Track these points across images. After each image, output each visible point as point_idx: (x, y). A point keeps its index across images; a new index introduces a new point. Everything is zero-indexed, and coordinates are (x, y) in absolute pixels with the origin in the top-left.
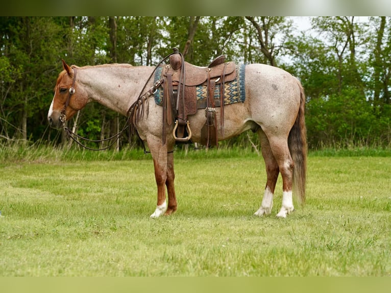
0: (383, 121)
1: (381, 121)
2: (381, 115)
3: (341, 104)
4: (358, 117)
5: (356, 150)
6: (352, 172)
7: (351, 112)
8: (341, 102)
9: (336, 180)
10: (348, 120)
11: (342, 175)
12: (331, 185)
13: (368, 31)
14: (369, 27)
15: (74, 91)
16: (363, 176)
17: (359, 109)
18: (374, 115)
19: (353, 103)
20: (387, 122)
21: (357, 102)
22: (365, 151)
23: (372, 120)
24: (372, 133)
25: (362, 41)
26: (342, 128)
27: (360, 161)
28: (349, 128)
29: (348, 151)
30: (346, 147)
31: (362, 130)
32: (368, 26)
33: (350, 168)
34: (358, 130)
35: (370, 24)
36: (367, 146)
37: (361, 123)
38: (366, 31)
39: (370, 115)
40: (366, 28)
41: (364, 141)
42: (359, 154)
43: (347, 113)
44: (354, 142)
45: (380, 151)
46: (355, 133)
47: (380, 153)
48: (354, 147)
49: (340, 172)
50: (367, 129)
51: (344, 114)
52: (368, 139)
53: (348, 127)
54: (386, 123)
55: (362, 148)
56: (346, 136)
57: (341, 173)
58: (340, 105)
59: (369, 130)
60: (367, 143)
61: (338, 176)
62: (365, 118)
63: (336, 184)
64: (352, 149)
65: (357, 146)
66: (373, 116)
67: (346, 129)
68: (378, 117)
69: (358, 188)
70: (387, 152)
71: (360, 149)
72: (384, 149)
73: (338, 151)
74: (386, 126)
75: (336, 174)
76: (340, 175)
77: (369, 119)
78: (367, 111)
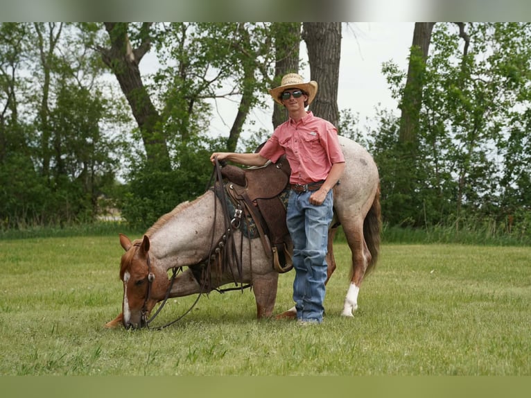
0: (59, 195)
1: (58, 194)
2: (56, 187)
3: (7, 174)
4: (29, 191)
5: (29, 231)
6: (33, 259)
7: (22, 184)
8: (8, 172)
9: (15, 270)
10: (16, 193)
11: (21, 263)
12: (12, 278)
13: (32, 89)
14: (33, 84)
15: (154, 276)
16: (48, 262)
17: (30, 180)
18: (49, 187)
19: (23, 173)
20: (65, 195)
21: (27, 173)
22: (40, 231)
23: (47, 193)
24: (48, 209)
25: (27, 99)
26: (10, 203)
27: (38, 243)
28: (19, 204)
29: (20, 231)
30: (17, 227)
31: (35, 206)
32: (31, 82)
33: (30, 254)
34: (31, 206)
35: (33, 80)
36: (42, 224)
37: (34, 198)
38: (30, 88)
39: (44, 188)
40: (29, 85)
41: (38, 219)
42: (33, 235)
43: (15, 185)
44: (27, 221)
45: (58, 231)
46: (27, 209)
47: (59, 233)
48: (26, 228)
49: (18, 259)
50: (41, 204)
51: (12, 186)
52: (43, 217)
53: (17, 202)
54: (63, 196)
55: (37, 228)
56: (16, 213)
57: (20, 260)
58: (6, 176)
59: (44, 206)
60: (42, 221)
61: (18, 265)
62: (38, 191)
63: (18, 275)
64: (25, 230)
65: (30, 225)
66: (48, 189)
67: (15, 205)
68: (54, 190)
69: (47, 278)
70: (66, 231)
71: (34, 228)
72: (62, 227)
73: (7, 232)
74: (64, 200)
75: (13, 262)
76: (19, 263)
77: (42, 192)
78: (41, 183)
